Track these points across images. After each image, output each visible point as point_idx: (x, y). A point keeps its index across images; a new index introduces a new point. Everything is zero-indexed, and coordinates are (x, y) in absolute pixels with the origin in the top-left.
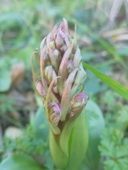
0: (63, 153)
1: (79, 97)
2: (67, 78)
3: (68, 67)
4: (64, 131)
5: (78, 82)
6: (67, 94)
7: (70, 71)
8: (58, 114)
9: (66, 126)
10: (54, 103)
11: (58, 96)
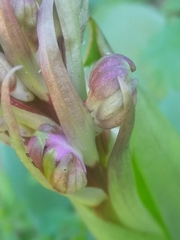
0: (145, 234)
1: (103, 82)
2: (36, 43)
3: (20, 12)
4: (113, 186)
5: (70, 30)
6: (65, 94)
7: (31, 21)
8: (73, 160)
9: (112, 173)
10: (41, 138)
11: (40, 106)
